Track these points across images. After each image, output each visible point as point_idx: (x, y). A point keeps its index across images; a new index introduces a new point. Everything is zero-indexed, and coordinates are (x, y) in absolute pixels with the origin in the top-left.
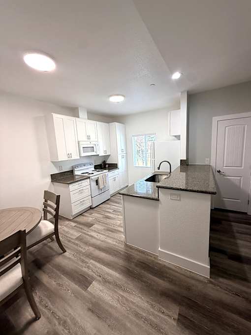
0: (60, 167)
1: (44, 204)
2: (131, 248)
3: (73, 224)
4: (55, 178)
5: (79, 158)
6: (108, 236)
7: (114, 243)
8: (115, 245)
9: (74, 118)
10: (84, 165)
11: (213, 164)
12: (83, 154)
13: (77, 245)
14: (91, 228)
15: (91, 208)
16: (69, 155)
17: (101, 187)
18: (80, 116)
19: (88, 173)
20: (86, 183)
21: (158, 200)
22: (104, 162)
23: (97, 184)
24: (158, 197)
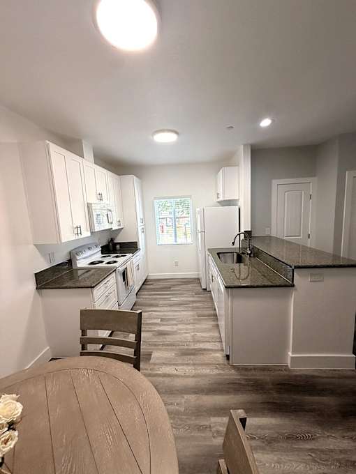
2: (246, 369)
4: (43, 280)
5: (89, 235)
7: (216, 372)
8: (220, 374)
9: (79, 158)
11: (273, 234)
12: (97, 228)
14: (152, 361)
16: (78, 230)
18: (85, 156)
19: (102, 262)
20: (113, 281)
21: (293, 286)
22: (112, 240)
23: (124, 280)
24: (293, 281)
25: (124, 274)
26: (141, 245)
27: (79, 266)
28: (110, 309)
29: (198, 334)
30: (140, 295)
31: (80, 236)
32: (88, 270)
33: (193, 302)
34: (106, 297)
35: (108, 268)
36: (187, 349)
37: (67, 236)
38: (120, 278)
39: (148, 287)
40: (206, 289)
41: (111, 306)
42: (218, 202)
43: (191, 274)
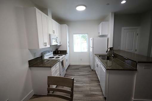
4: (31, 63)
5: (49, 46)
10: (49, 52)
16: (45, 44)
19: (54, 57)
20: (58, 65)
21: (137, 70)
22: (57, 49)
23: (62, 65)
24: (136, 68)
25: (62, 63)
26: (68, 52)
27: (45, 58)
28: (57, 76)
29: (92, 88)
30: (67, 71)
31: (46, 47)
32: (48, 60)
33: (88, 75)
34: (56, 71)
35: (56, 60)
36: (88, 94)
37: (42, 46)
38: (61, 64)
39: (70, 68)
40: (93, 70)
41: (57, 75)
42: (99, 36)
43: (87, 64)
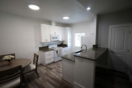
0: (43, 45)
1: (34, 58)
3: (45, 68)
4: (41, 49)
5: (50, 41)
6: (57, 74)
7: (58, 77)
9: (49, 26)
10: (53, 44)
11: (109, 48)
12: (52, 40)
13: (44, 76)
14: (51, 70)
15: (54, 62)
16: (46, 40)
17: (59, 54)
18: (52, 25)
20: (52, 52)
22: (62, 43)
24: (74, 60)
27: (49, 48)
